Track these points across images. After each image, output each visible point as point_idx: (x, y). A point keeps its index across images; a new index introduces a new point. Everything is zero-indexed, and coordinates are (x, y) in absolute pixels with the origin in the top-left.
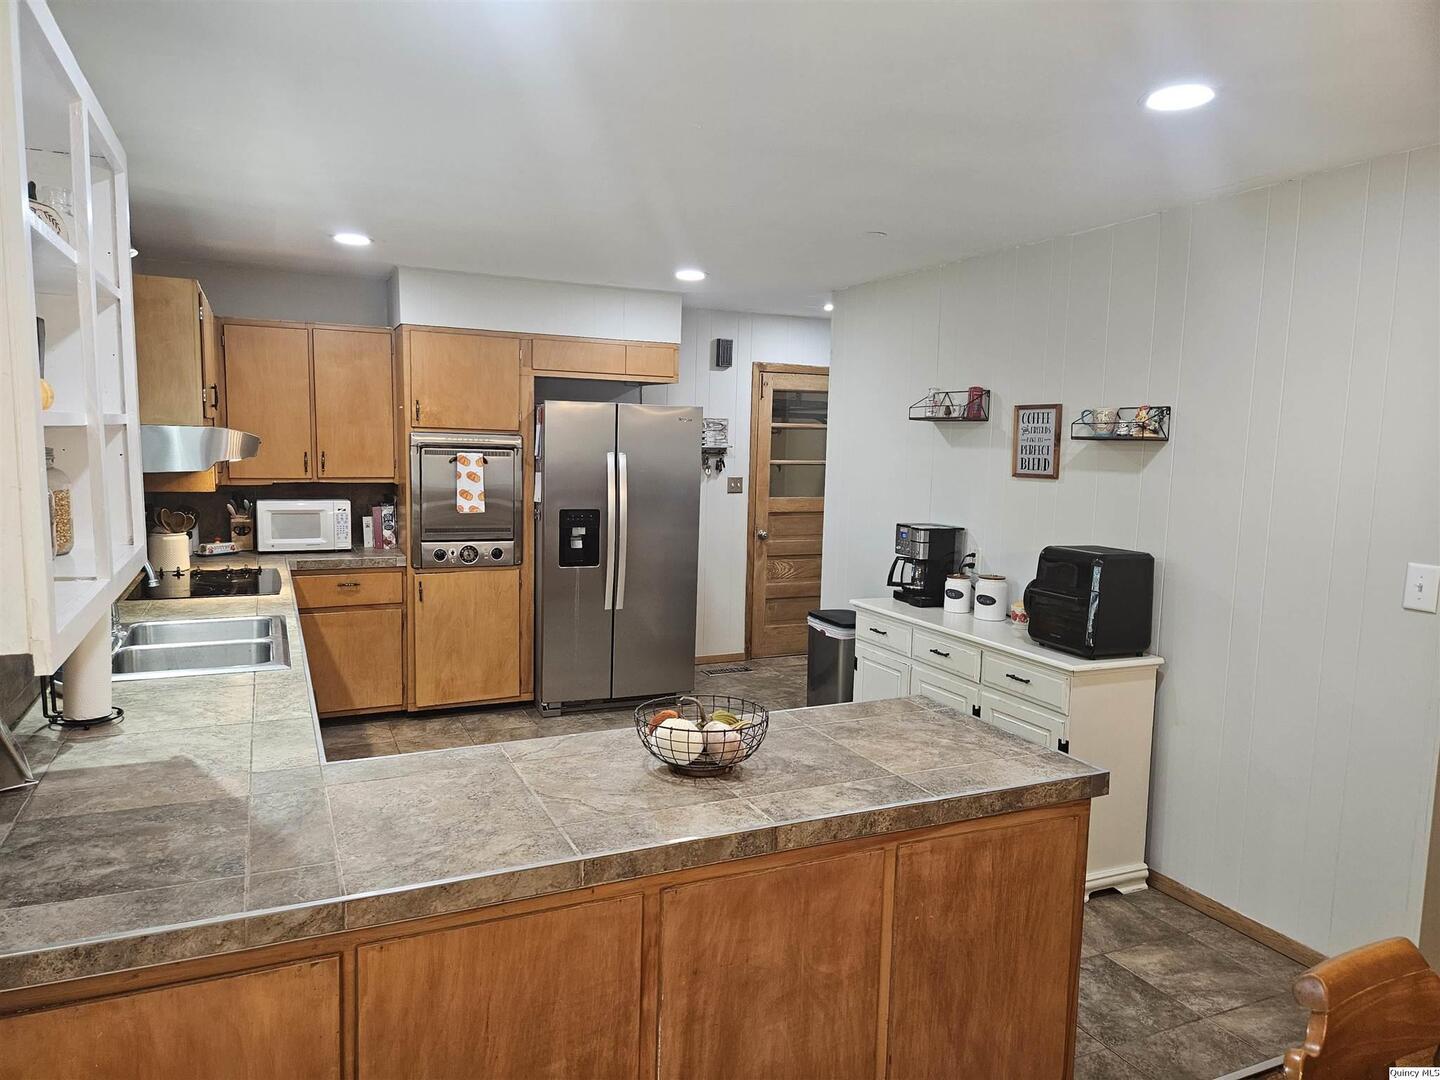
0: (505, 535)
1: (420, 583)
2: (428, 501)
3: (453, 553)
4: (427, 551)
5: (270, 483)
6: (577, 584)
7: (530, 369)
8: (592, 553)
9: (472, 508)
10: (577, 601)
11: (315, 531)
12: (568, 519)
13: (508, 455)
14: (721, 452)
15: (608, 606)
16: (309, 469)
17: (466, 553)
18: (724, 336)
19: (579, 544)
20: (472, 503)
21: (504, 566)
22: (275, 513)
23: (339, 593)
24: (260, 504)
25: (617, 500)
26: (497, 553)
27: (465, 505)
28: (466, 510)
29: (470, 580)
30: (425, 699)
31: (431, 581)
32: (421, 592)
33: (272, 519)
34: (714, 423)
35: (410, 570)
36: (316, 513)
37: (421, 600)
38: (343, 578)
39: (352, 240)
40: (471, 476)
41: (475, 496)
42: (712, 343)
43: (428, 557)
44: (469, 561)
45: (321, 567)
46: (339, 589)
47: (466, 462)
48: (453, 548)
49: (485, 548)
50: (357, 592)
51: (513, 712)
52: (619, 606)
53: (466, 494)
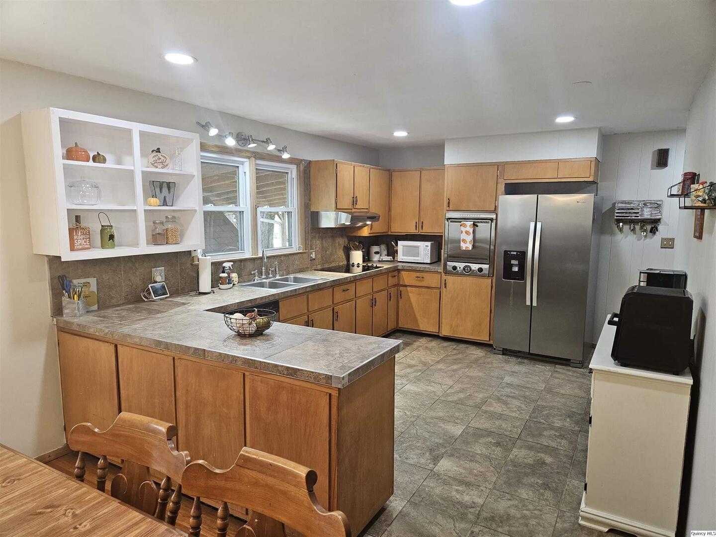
0: (485, 261)
1: (445, 280)
2: (451, 243)
3: (460, 268)
4: (449, 266)
5: (405, 234)
6: (512, 289)
7: (503, 180)
8: (521, 275)
9: (466, 247)
10: (511, 298)
11: (417, 255)
12: (507, 256)
13: (487, 222)
14: (657, 221)
15: (528, 303)
16: (417, 229)
17: (466, 269)
18: (664, 147)
19: (516, 269)
20: (467, 246)
21: (484, 276)
22: (404, 246)
23: (416, 280)
24: (399, 242)
25: (533, 250)
26: (481, 270)
27: (464, 246)
28: (464, 249)
29: (468, 281)
30: (445, 332)
31: (450, 279)
32: (445, 284)
33: (403, 248)
34: (651, 203)
35: (443, 274)
36: (418, 247)
37: (445, 287)
38: (418, 274)
39: (400, 134)
40: (467, 233)
41: (468, 242)
42: (654, 152)
43: (449, 268)
44: (467, 272)
45: (410, 269)
46: (416, 278)
47: (465, 226)
48: (460, 266)
49: (475, 267)
50: (423, 281)
51: (485, 348)
52: (535, 304)
53: (464, 241)
